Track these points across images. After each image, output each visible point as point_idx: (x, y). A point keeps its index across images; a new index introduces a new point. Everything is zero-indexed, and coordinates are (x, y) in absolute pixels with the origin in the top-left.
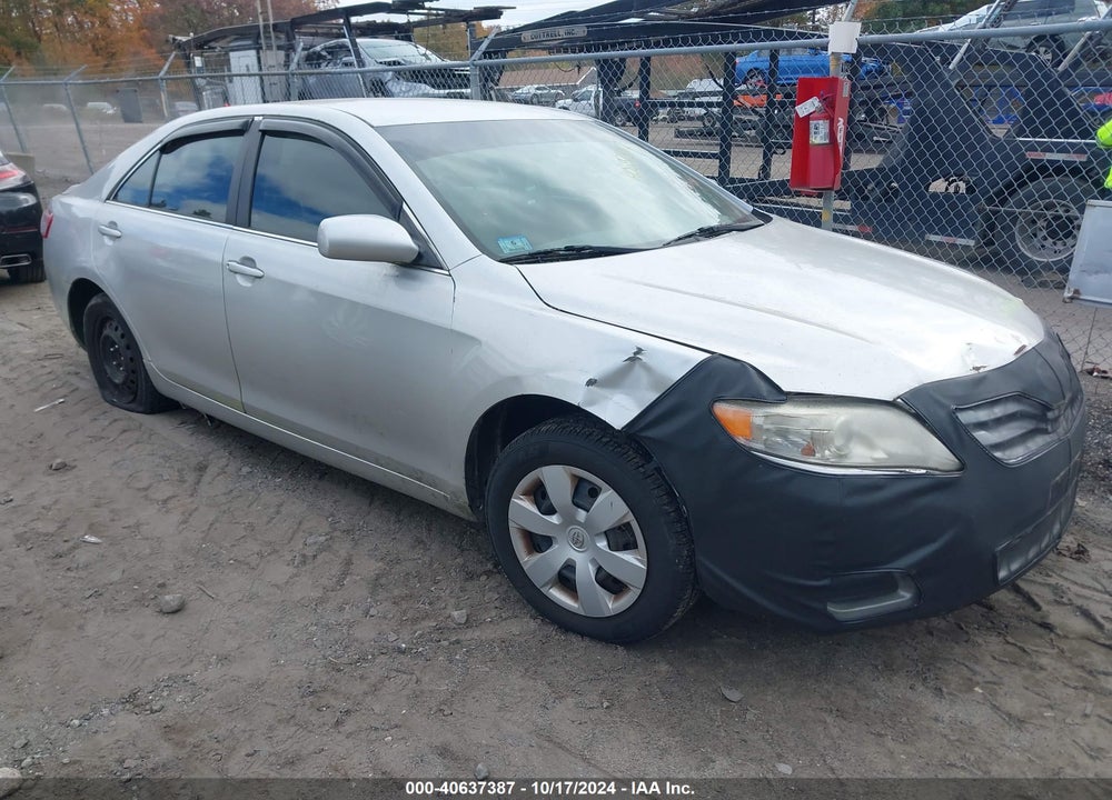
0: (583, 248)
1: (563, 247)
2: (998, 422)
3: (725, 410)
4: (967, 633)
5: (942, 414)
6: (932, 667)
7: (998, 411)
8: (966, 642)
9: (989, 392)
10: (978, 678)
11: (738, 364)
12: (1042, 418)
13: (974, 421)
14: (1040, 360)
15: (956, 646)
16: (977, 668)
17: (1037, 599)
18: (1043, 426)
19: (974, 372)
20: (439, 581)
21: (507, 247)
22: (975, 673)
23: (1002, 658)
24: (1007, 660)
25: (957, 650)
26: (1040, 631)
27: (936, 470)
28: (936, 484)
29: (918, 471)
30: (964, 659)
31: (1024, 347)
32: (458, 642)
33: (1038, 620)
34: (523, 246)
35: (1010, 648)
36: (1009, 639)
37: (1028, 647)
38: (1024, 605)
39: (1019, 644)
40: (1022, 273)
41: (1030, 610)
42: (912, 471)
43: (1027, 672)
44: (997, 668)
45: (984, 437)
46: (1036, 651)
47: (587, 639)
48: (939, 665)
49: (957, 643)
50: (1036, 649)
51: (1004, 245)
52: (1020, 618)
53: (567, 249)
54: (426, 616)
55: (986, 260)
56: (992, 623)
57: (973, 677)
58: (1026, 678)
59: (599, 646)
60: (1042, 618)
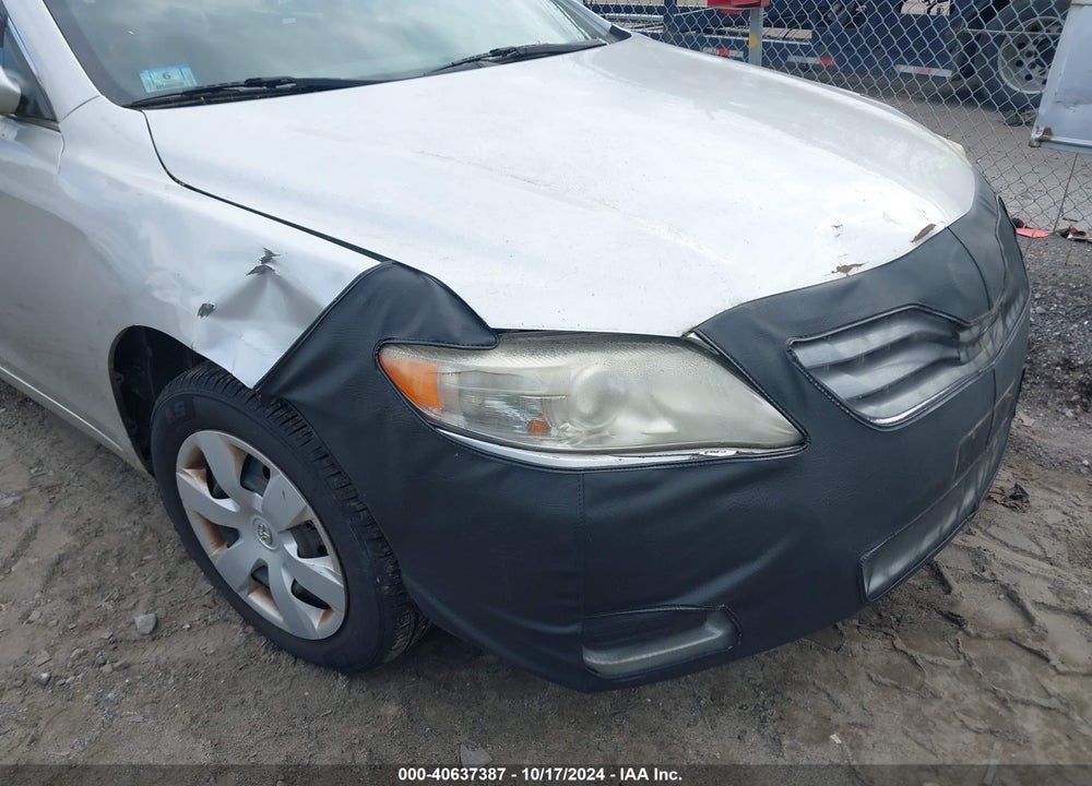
0: (278, 82)
1: (242, 79)
2: (875, 357)
3: (400, 360)
4: (841, 634)
5: (771, 355)
6: (778, 698)
7: (876, 339)
8: (837, 650)
9: (858, 309)
10: (839, 718)
11: (421, 279)
12: (951, 341)
13: (830, 359)
14: (957, 247)
15: (822, 658)
16: (844, 699)
17: (947, 574)
18: (953, 353)
19: (841, 275)
20: (147, 562)
21: (154, 81)
22: (837, 706)
23: (881, 679)
24: (887, 681)
25: (822, 665)
26: (945, 625)
27: (757, 447)
28: (754, 472)
29: (722, 453)
30: (827, 681)
31: (931, 227)
32: (127, 667)
33: (945, 608)
34: (182, 78)
35: (897, 659)
36: (900, 644)
37: (923, 657)
38: (929, 582)
39: (909, 652)
40: (1006, 109)
41: (937, 590)
42: (712, 453)
43: (912, 701)
44: (870, 694)
45: (843, 385)
46: (932, 663)
47: (301, 663)
48: (789, 694)
49: (824, 653)
50: (934, 659)
51: (986, 74)
52: (920, 604)
53: (250, 83)
54: (104, 621)
55: (963, 94)
56: (880, 615)
57: (833, 716)
58: (909, 714)
59: (316, 672)
60: (952, 604)
